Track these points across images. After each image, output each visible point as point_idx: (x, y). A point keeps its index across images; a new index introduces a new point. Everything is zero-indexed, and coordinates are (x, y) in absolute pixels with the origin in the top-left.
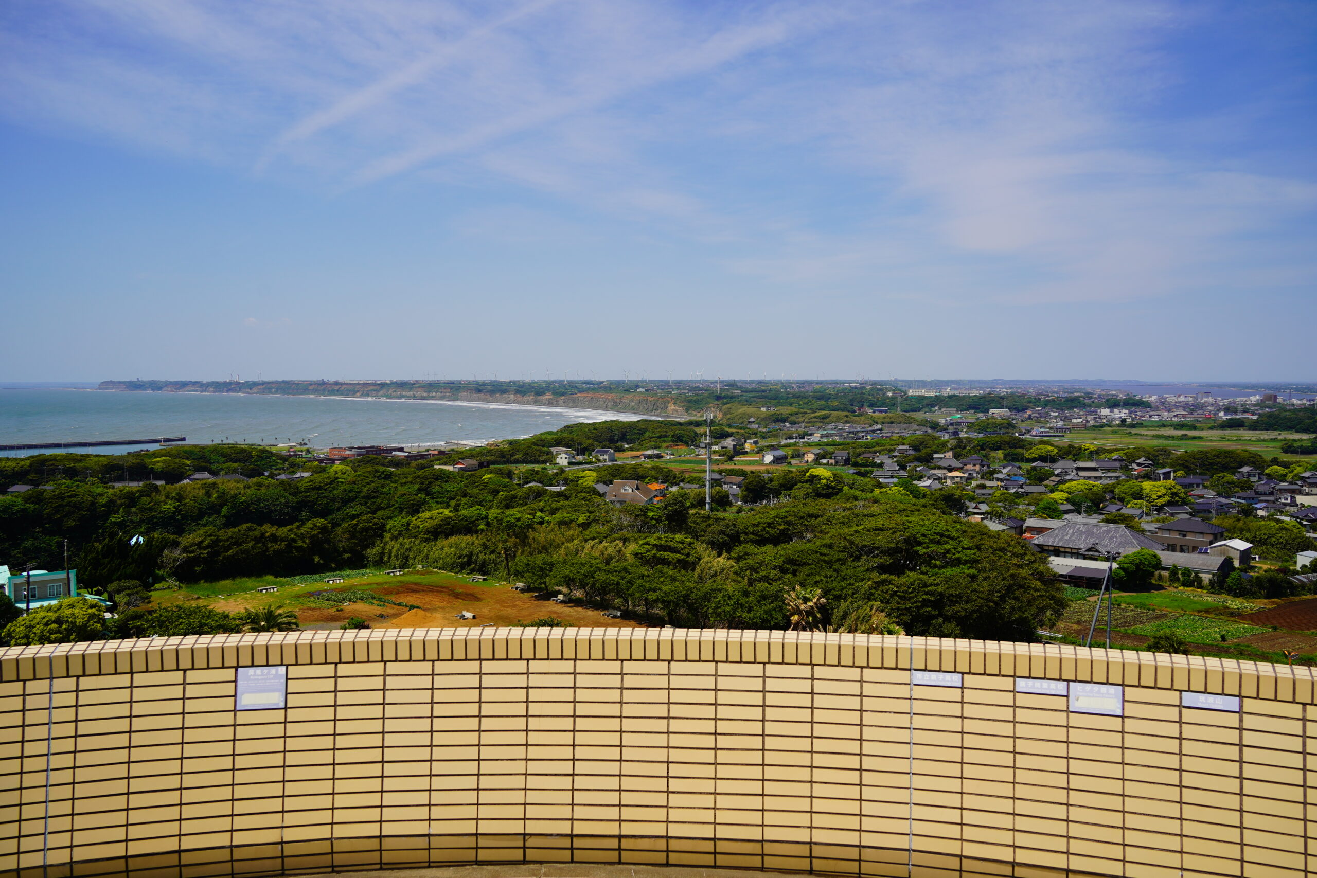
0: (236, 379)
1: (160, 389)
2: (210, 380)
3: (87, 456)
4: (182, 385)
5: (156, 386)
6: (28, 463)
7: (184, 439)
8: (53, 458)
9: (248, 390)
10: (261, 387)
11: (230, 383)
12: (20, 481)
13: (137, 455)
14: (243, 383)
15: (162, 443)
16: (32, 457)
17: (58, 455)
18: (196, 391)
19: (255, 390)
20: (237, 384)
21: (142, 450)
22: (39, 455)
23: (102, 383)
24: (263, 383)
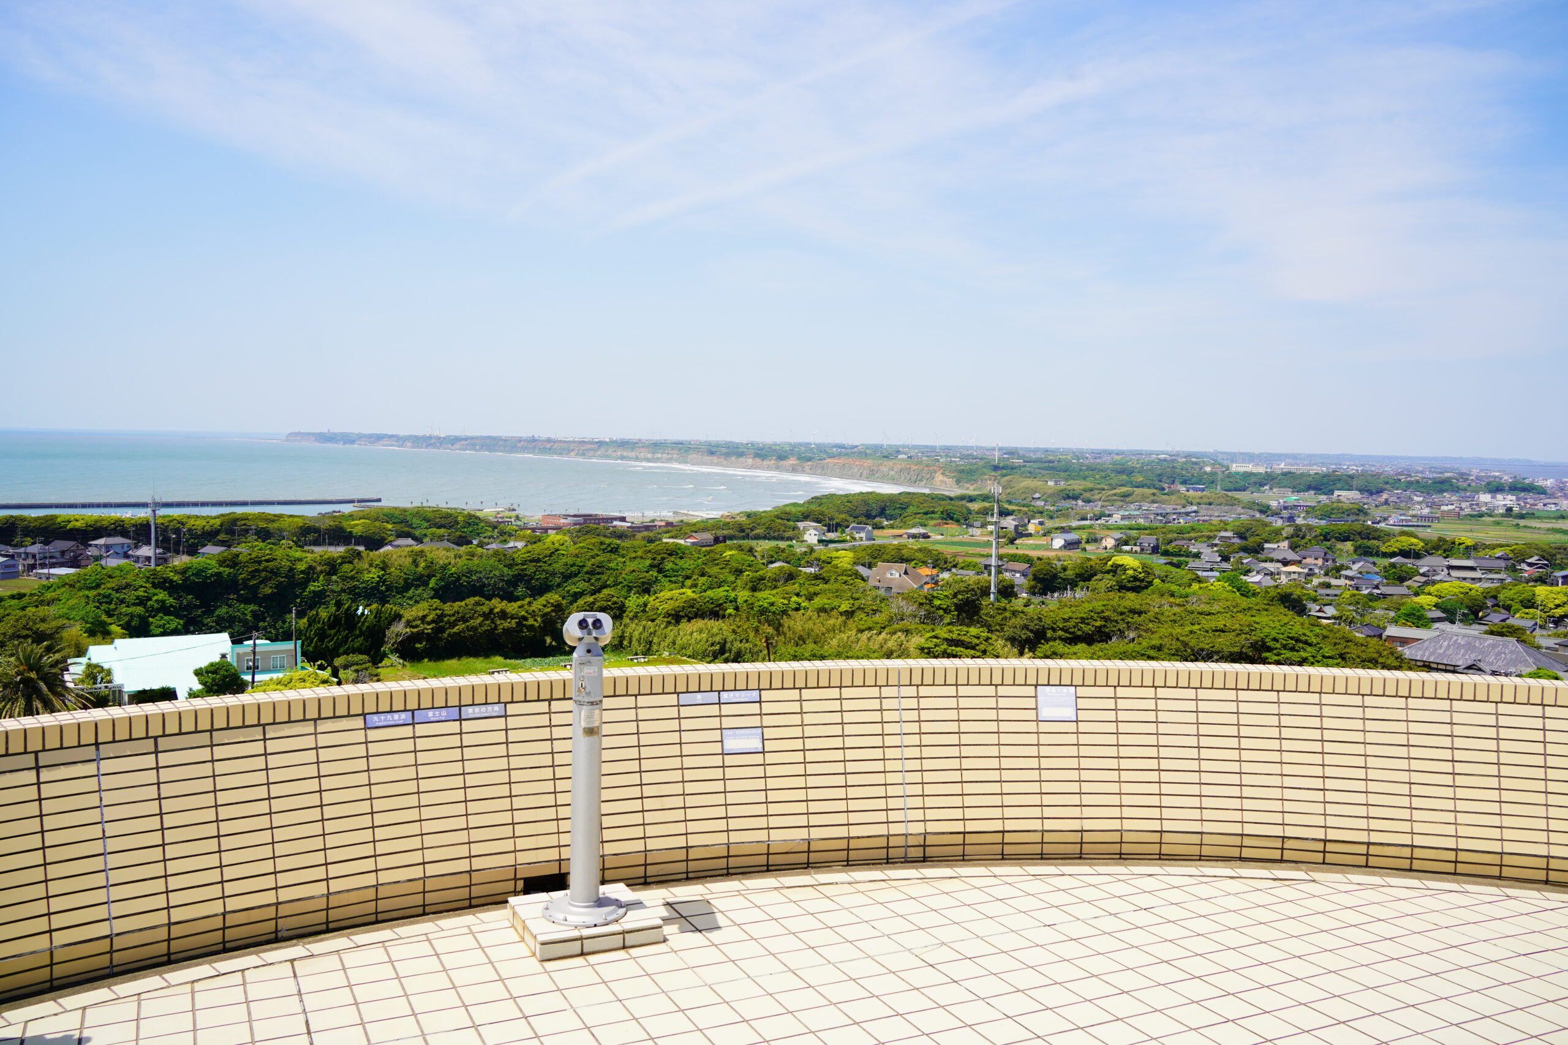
0: (436, 433)
1: (353, 442)
2: (407, 433)
3: (280, 516)
4: (378, 438)
5: (348, 439)
6: (218, 522)
7: (379, 500)
8: (245, 518)
9: (450, 446)
10: (464, 443)
11: (430, 438)
12: (209, 541)
13: (331, 515)
14: (444, 438)
15: (356, 504)
16: (223, 515)
17: (250, 514)
18: (392, 446)
19: (457, 446)
20: (438, 438)
21: (334, 512)
22: (230, 514)
23: (290, 434)
24: (466, 439)
